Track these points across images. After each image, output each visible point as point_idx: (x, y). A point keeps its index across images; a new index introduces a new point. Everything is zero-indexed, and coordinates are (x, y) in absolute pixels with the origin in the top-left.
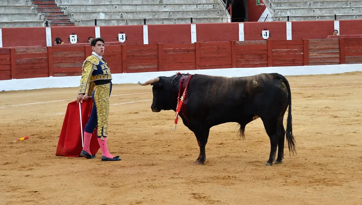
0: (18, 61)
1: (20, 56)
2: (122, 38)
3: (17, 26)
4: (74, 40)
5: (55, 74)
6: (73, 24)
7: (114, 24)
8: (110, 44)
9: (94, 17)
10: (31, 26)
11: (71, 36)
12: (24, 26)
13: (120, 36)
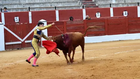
0: (68, 28)
1: (69, 26)
2: (125, 14)
3: (67, 9)
4: (98, 15)
5: (88, 35)
6: (97, 7)
7: (121, 6)
8: (119, 17)
9: (109, 2)
10: (74, 8)
11: (97, 13)
12: (70, 9)
13: (124, 12)
